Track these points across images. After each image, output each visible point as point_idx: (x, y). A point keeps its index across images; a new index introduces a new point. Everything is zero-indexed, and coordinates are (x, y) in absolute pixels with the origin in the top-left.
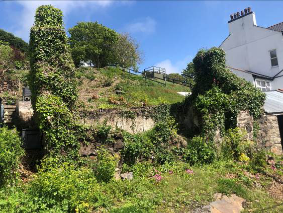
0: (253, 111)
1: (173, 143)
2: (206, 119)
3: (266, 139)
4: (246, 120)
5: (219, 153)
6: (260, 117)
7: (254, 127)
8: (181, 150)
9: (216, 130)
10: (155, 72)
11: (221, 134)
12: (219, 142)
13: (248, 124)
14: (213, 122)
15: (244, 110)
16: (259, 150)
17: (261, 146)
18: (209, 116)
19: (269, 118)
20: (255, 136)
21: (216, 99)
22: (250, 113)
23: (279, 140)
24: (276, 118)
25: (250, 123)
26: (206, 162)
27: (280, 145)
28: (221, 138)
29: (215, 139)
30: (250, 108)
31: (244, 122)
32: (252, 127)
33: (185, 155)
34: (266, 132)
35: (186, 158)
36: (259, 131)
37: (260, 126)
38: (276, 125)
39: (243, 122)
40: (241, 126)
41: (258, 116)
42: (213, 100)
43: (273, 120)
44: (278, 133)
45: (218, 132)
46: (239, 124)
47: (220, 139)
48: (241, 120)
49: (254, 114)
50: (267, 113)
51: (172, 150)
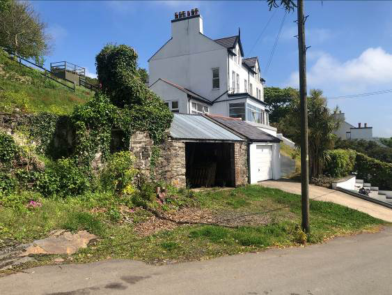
0: (154, 133)
1: (20, 165)
2: (82, 135)
3: (166, 169)
4: (143, 144)
5: (97, 182)
6: (162, 141)
7: (153, 153)
8: (33, 174)
9: (96, 152)
10: (68, 71)
11: (103, 159)
12: (98, 169)
13: (145, 148)
14: (92, 141)
15: (141, 131)
16: (155, 181)
17: (159, 176)
18: (87, 133)
19: (174, 144)
20: (153, 164)
21: (98, 111)
22: (150, 135)
23: (184, 171)
24: (184, 146)
25: (149, 147)
26: (73, 193)
27: (184, 177)
28: (103, 163)
29: (93, 164)
30: (151, 130)
31: (140, 145)
32: (151, 153)
33: (38, 182)
34: (168, 160)
35: (40, 186)
36: (160, 158)
37: (161, 152)
38: (182, 153)
39: (138, 145)
40: (135, 150)
41: (160, 140)
42: (94, 112)
43: (180, 147)
44: (184, 163)
45: (98, 155)
46: (133, 148)
47: (100, 165)
48: (135, 143)
49: (155, 137)
50: (172, 138)
51: (17, 175)
